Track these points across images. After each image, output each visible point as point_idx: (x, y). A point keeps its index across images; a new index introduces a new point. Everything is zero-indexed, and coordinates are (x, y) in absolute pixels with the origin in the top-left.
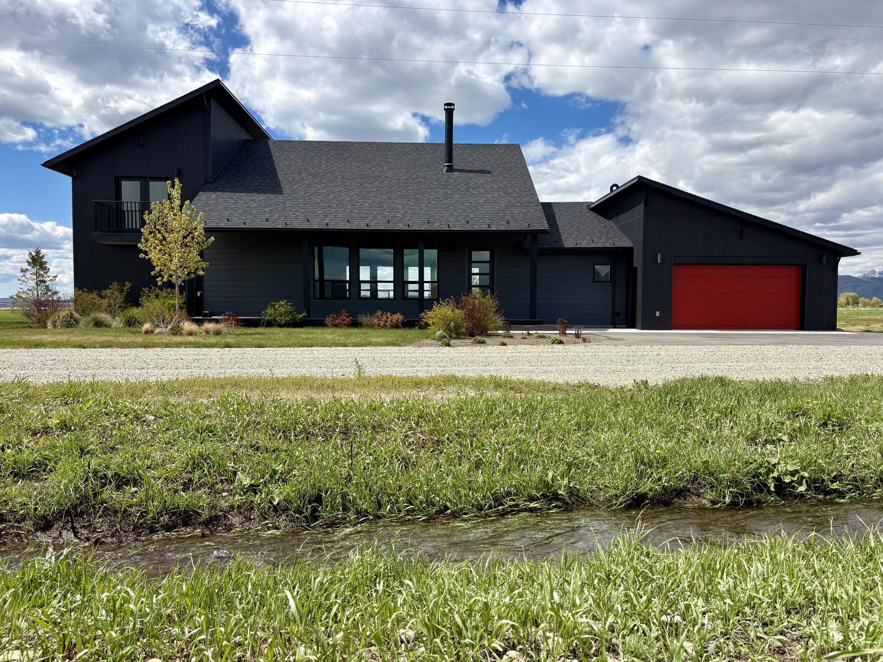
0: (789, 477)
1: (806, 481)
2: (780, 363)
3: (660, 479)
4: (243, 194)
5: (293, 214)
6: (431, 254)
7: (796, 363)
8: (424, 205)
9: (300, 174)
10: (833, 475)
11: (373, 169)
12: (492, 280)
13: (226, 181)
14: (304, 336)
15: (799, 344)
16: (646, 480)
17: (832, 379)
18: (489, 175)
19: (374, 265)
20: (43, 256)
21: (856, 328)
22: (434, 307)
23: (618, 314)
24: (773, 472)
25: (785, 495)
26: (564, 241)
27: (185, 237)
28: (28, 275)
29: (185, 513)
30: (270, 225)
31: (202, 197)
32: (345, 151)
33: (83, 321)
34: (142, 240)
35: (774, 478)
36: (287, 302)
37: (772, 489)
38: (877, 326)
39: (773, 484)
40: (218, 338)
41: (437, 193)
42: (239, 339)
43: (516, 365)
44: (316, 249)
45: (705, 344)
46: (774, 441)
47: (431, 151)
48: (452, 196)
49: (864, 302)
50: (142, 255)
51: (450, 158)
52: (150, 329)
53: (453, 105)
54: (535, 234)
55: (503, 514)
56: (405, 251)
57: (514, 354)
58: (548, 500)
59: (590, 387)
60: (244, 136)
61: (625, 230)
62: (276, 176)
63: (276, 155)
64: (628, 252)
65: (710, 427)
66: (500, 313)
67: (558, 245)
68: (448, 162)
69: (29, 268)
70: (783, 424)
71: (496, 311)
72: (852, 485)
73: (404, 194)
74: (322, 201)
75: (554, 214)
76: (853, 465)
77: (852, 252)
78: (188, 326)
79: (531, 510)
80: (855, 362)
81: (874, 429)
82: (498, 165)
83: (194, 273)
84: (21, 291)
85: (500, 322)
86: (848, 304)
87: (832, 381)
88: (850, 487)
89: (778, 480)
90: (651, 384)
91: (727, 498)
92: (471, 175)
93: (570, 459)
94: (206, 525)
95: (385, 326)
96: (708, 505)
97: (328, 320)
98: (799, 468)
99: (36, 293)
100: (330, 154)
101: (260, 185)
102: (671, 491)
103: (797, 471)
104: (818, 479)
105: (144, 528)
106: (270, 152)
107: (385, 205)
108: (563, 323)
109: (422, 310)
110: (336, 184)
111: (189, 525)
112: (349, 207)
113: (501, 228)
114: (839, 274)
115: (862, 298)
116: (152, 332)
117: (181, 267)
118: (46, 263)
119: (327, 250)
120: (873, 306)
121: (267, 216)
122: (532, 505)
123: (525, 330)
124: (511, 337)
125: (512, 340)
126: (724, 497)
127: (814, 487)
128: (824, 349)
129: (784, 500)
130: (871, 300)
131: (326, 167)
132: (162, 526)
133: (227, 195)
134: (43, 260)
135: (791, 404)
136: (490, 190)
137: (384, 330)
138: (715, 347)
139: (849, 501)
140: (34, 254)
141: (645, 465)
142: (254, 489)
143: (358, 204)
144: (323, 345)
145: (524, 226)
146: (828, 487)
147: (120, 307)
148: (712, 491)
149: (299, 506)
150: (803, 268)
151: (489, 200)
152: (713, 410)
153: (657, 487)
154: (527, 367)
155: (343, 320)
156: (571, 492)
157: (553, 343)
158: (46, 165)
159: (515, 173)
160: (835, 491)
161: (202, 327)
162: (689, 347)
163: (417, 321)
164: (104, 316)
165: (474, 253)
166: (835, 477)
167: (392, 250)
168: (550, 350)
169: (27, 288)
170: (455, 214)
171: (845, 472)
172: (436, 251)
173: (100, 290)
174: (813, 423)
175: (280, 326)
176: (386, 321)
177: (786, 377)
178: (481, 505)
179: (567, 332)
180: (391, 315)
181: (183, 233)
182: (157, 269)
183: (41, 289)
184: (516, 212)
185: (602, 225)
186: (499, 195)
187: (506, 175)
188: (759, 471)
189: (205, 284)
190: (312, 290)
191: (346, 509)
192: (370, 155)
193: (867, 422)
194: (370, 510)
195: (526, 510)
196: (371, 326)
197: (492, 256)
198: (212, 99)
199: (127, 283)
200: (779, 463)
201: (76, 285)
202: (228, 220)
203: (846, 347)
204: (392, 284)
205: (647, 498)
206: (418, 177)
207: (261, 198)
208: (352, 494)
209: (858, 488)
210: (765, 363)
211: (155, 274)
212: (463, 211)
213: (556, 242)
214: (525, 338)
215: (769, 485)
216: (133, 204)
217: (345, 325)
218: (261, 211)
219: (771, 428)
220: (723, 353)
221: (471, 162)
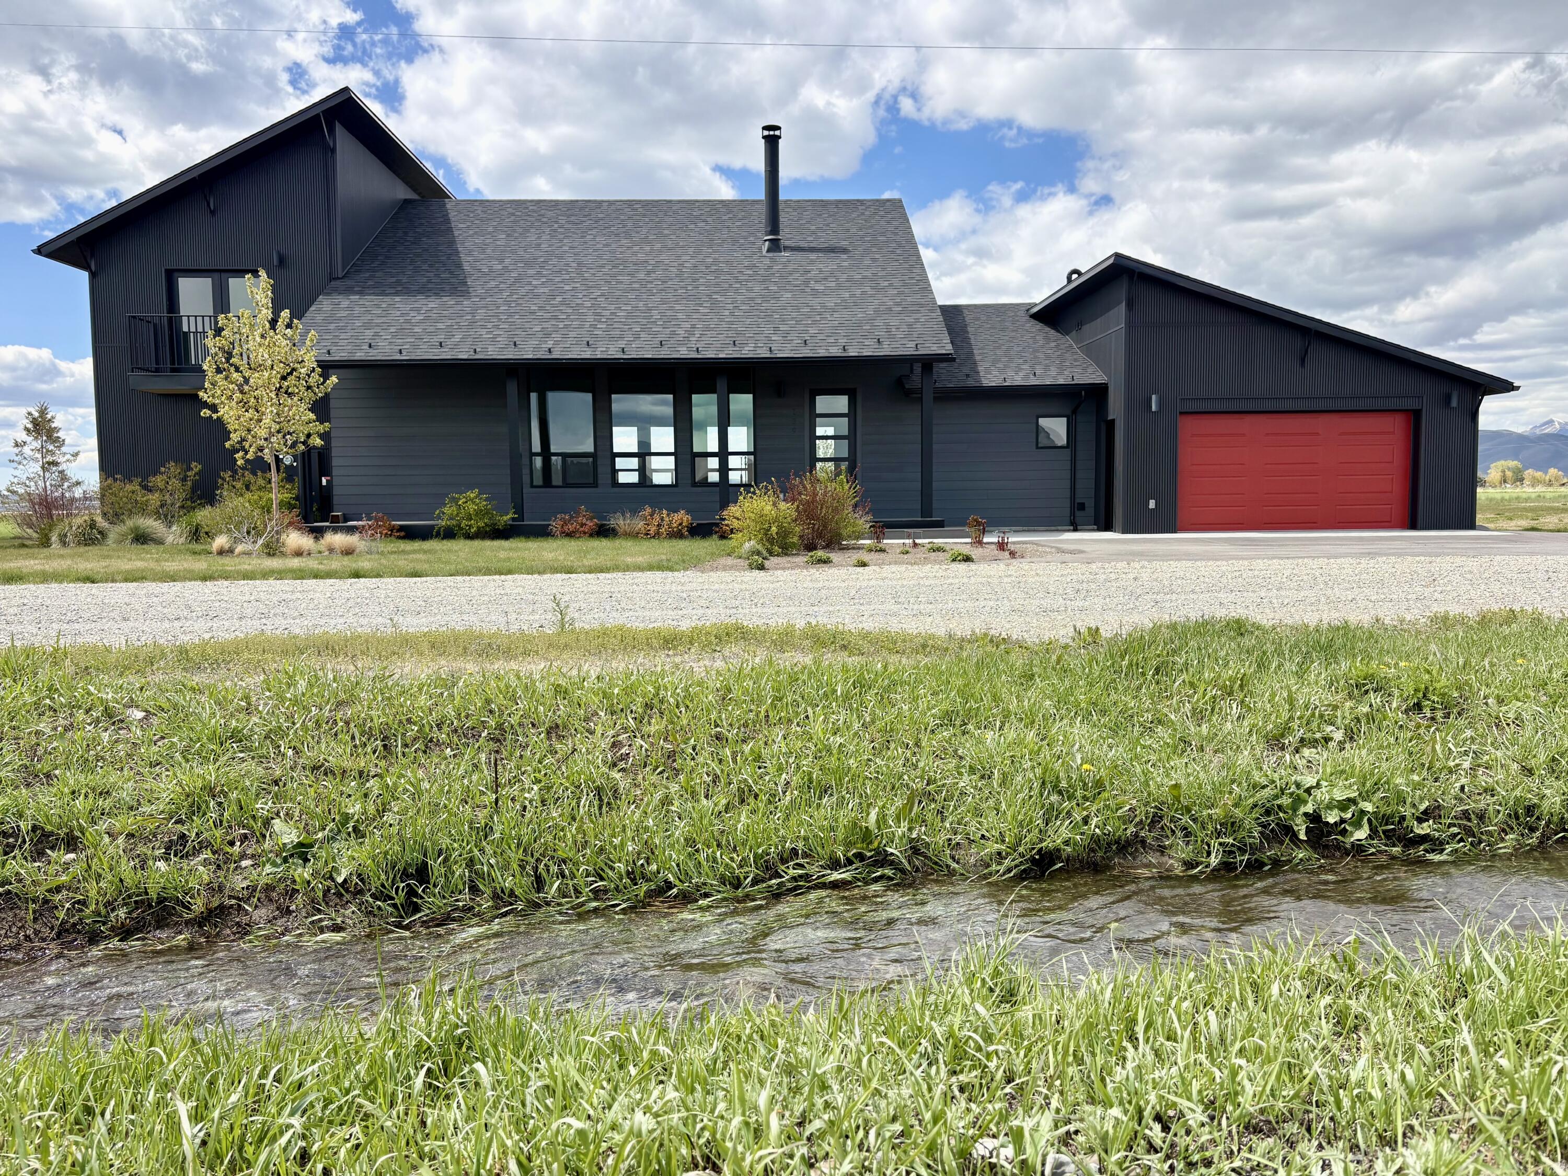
0: (1336, 811)
1: (1369, 820)
2: (1356, 591)
3: (1086, 821)
4: (397, 299)
5: (488, 333)
6: (742, 403)
7: (1385, 590)
8: (727, 313)
9: (501, 261)
10: (1422, 807)
11: (636, 248)
12: (852, 448)
13: (367, 275)
14: (502, 555)
15: (1399, 555)
16: (1058, 823)
17: (1445, 618)
18: (845, 256)
19: (644, 423)
20: (53, 417)
21: (1513, 523)
22: (741, 498)
23: (1082, 507)
24: (1305, 802)
25: (1326, 847)
26: (982, 374)
27: (284, 378)
28: (27, 450)
29: (158, 903)
30: (446, 354)
31: (324, 305)
32: (585, 216)
33: (114, 532)
34: (207, 385)
35: (1306, 814)
36: (480, 493)
37: (1303, 836)
38: (1551, 521)
39: (1304, 827)
40: (346, 561)
41: (750, 290)
42: (384, 561)
43: (869, 603)
44: (534, 397)
45: (1228, 558)
46: (1316, 741)
47: (740, 215)
48: (777, 295)
49: (1534, 478)
50: (205, 413)
51: (774, 226)
52: (227, 547)
53: (778, 128)
54: (928, 363)
55: (777, 896)
56: (695, 398)
57: (872, 583)
58: (868, 865)
59: (991, 641)
60: (402, 192)
61: (1093, 353)
62: (459, 266)
63: (460, 227)
64: (1098, 392)
65: (1199, 716)
66: (864, 507)
67: (971, 383)
68: (772, 232)
69: (29, 439)
70: (1335, 708)
71: (855, 506)
72: (1460, 826)
73: (690, 293)
74: (541, 308)
75: (966, 326)
76: (1462, 788)
77: (1503, 386)
78: (295, 539)
79: (835, 885)
80: (1495, 587)
81: (1511, 715)
82: (862, 237)
83: (304, 443)
84: (16, 480)
85: (863, 522)
86: (1505, 481)
87: (1445, 624)
88: (1455, 830)
89: (1314, 818)
90: (1106, 633)
91: (1213, 855)
92: (813, 256)
93: (919, 785)
94: (201, 926)
95: (657, 535)
96: (1179, 870)
97: (555, 525)
98: (1357, 794)
99: (41, 483)
100: (556, 222)
101: (429, 282)
102: (1109, 844)
103: (1352, 801)
104: (1393, 816)
105: (79, 932)
106: (447, 221)
107: (656, 314)
108: (979, 524)
109: (724, 505)
110: (567, 277)
111: (167, 925)
112: (590, 318)
113: (867, 353)
114: (1480, 428)
115: (1530, 471)
116: (231, 551)
117: (279, 432)
118: (57, 430)
119: (553, 398)
120: (1550, 484)
121: (441, 337)
122: (836, 876)
123: (909, 537)
124: (882, 550)
125: (882, 555)
126: (1209, 854)
127: (1384, 832)
128: (1444, 564)
129: (1323, 857)
130: (1546, 473)
131: (550, 246)
132: (112, 929)
133: (369, 301)
134: (53, 425)
135: (1356, 668)
136: (848, 284)
137: (655, 542)
138: (1246, 563)
139: (1450, 858)
140: (36, 414)
141: (1060, 793)
142: (302, 852)
143: (607, 313)
144: (530, 571)
145: (908, 348)
146: (1412, 831)
147: (182, 507)
148: (1188, 843)
149: (383, 885)
150: (1415, 417)
151: (845, 301)
152: (1208, 684)
153: (1078, 837)
154: (891, 606)
155: (582, 525)
156: (915, 849)
157: (954, 560)
158: (39, 251)
159: (893, 252)
160: (1424, 838)
161: (322, 542)
162: (1199, 563)
163: (717, 525)
164: (150, 524)
165: (819, 399)
166: (1425, 812)
167: (671, 397)
168: (941, 573)
169: (26, 475)
170: (783, 328)
171: (1448, 801)
172: (750, 397)
173: (145, 478)
174: (1394, 705)
175: (469, 537)
176: (659, 525)
177: (1360, 617)
178: (738, 878)
179: (985, 540)
180: (668, 515)
181: (280, 368)
182: (235, 437)
183: (52, 477)
184: (894, 322)
185: (1053, 344)
186: (863, 293)
187: (877, 256)
188: (1279, 802)
189: (335, 462)
190: (526, 471)
191: (474, 889)
192: (630, 224)
193: (1500, 701)
194: (518, 892)
195: (824, 886)
196: (633, 535)
197: (852, 403)
198: (337, 124)
199: (194, 464)
200: (1318, 785)
201: (102, 468)
202: (370, 346)
203: (1486, 558)
204: (673, 458)
205: (1059, 859)
206: (716, 262)
207: (432, 305)
208: (488, 860)
209: (1469, 832)
210: (1329, 592)
211: (233, 446)
212: (798, 322)
213: (968, 376)
214: (907, 552)
215: (1296, 828)
216: (199, 319)
217: (585, 533)
218: (432, 329)
219: (1313, 715)
220: (1256, 573)
221: (814, 233)
